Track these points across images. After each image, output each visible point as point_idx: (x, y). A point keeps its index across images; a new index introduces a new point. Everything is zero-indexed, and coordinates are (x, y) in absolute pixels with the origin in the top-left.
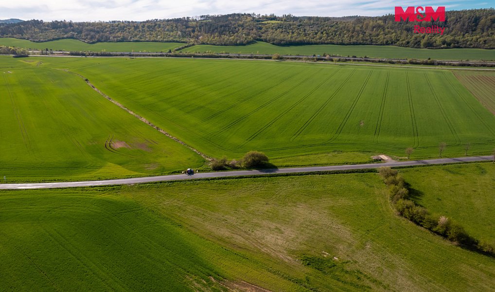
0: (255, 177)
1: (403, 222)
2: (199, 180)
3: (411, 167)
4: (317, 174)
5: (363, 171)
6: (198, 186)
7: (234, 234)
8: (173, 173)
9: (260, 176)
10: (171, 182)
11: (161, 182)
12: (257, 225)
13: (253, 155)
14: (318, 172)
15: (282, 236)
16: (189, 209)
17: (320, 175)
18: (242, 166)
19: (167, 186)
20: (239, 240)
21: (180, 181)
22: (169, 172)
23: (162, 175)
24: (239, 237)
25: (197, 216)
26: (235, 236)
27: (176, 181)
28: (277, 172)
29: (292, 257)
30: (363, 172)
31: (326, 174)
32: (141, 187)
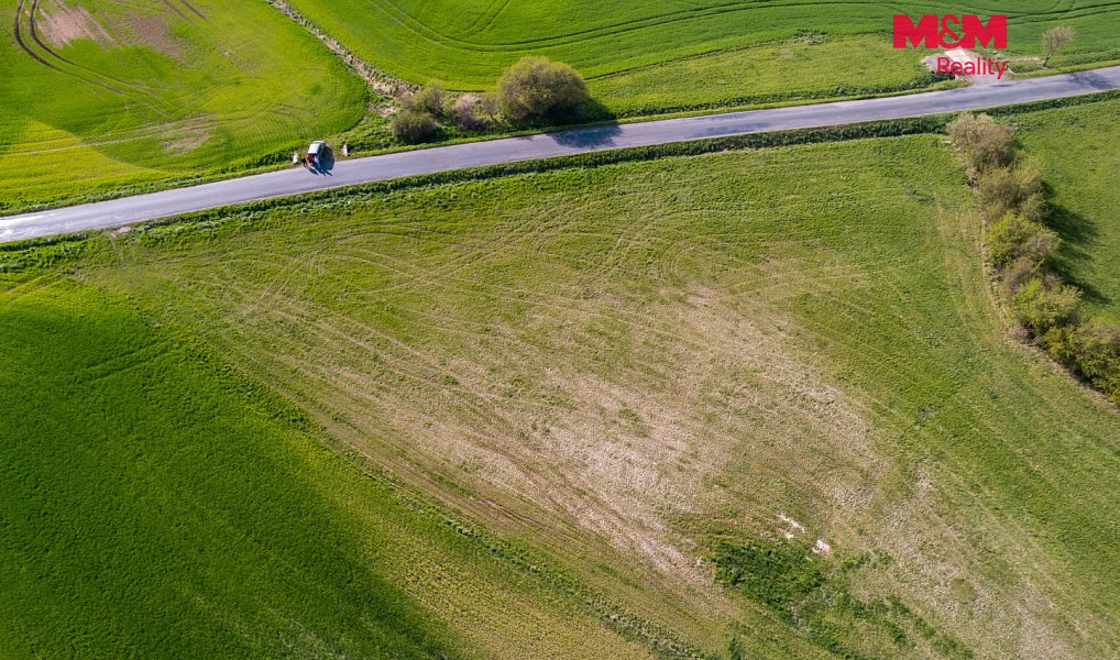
0: (543, 167)
1: (1033, 369)
2: (353, 193)
3: (1055, 104)
4: (750, 145)
5: (895, 129)
6: (352, 221)
7: (484, 446)
8: (261, 163)
9: (562, 164)
10: (257, 208)
11: (222, 213)
12: (560, 400)
13: (533, 81)
14: (755, 136)
15: (643, 451)
16: (327, 334)
17: (758, 147)
18: (498, 117)
19: (245, 230)
20: (503, 475)
21: (289, 203)
22: (248, 159)
23: (226, 173)
24: (503, 463)
25: (354, 364)
26: (490, 458)
27: (273, 204)
28: (620, 143)
29: (679, 548)
30: (897, 133)
31: (780, 143)
32: (156, 238)
